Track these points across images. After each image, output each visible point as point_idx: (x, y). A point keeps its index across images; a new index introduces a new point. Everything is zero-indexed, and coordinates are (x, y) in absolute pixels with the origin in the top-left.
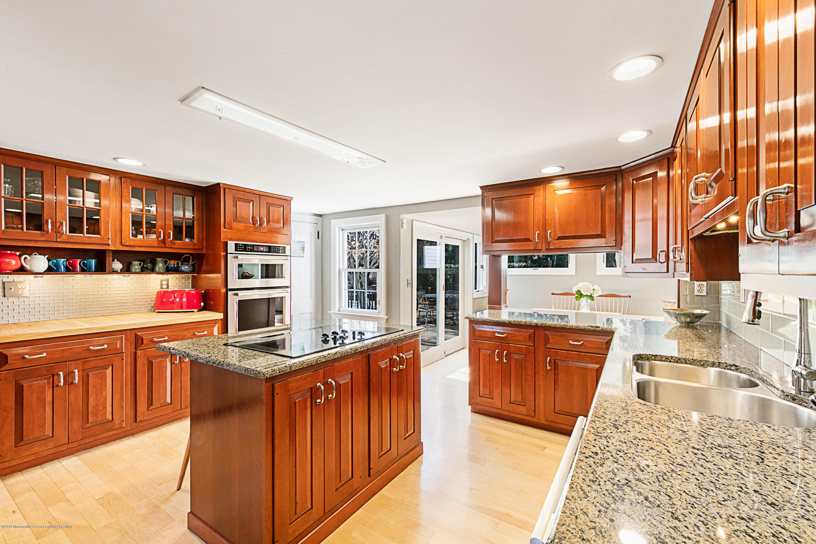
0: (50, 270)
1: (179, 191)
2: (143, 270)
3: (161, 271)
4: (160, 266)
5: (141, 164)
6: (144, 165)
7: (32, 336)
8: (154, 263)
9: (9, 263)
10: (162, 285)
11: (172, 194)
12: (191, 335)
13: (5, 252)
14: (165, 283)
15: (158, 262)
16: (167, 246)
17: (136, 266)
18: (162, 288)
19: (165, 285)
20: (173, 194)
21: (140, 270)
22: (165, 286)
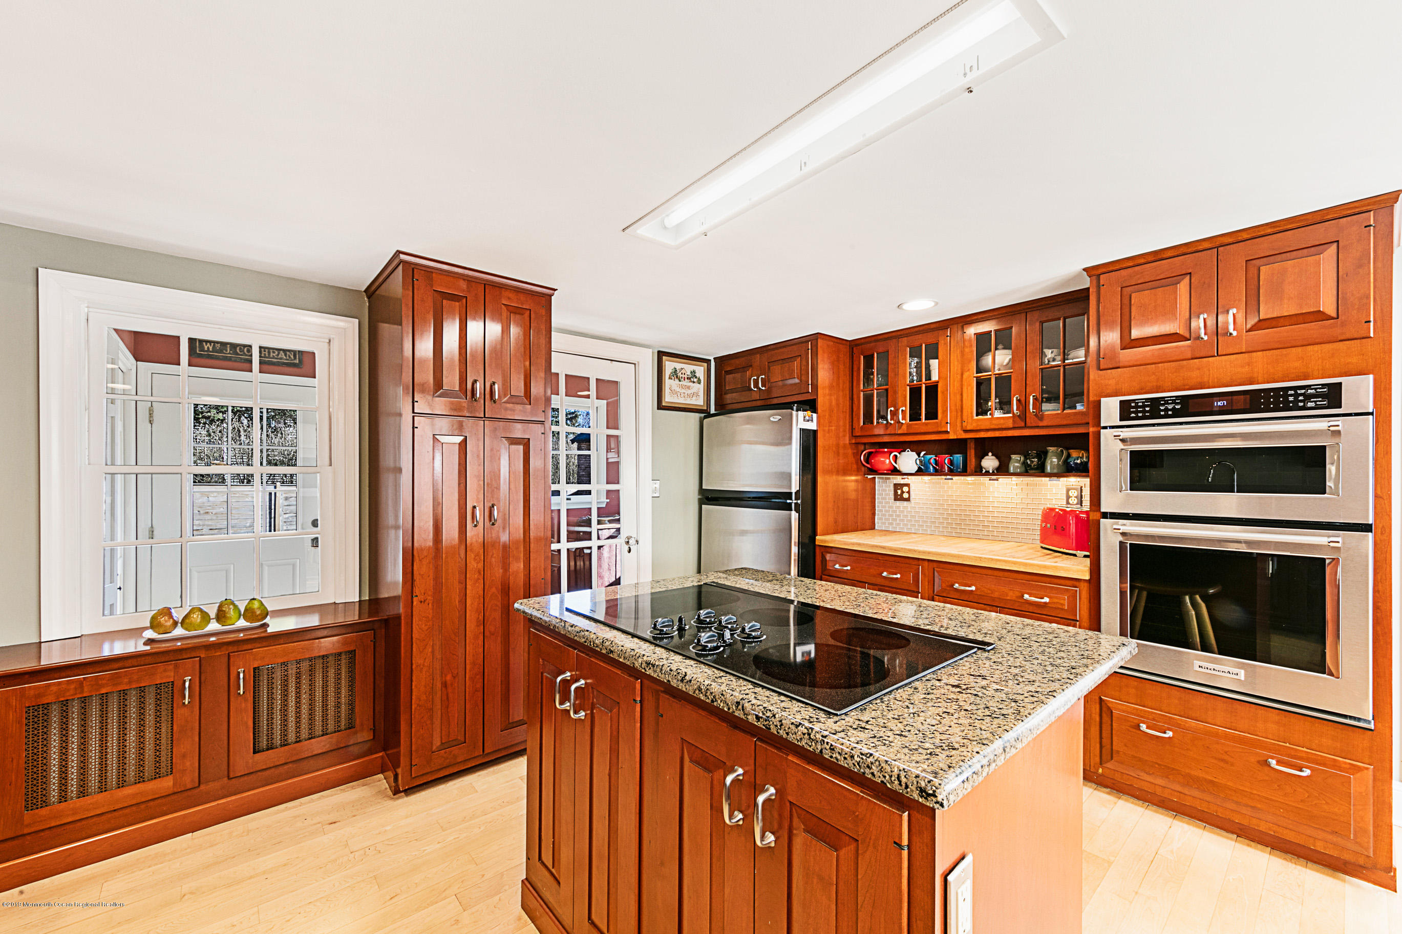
0: (920, 472)
1: (1051, 313)
2: (1027, 471)
3: (1055, 471)
4: (1053, 462)
5: (933, 304)
6: (937, 304)
7: (841, 544)
8: (1042, 456)
9: (884, 462)
10: (1068, 497)
11: (1038, 324)
12: (1017, 597)
13: (882, 450)
14: (1073, 493)
15: (1050, 454)
16: (1028, 424)
17: (1016, 463)
18: (1068, 503)
19: (1073, 498)
20: (1042, 323)
21: (1023, 469)
22: (1073, 501)
